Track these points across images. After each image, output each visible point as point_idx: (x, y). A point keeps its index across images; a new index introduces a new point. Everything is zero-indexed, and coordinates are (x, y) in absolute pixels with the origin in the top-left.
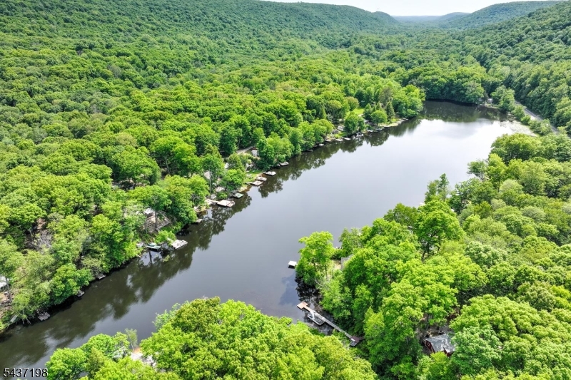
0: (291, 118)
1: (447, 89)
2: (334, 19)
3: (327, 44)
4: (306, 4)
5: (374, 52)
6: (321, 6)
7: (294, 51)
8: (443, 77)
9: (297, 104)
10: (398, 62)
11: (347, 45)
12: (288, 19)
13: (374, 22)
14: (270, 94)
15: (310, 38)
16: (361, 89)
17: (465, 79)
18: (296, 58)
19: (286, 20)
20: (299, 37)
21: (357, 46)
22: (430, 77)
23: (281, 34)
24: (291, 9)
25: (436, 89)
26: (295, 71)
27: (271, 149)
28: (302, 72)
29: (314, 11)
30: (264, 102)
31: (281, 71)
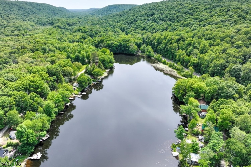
0: (40, 90)
1: (120, 47)
2: (39, 10)
3: (40, 23)
4: (21, 1)
5: (67, 27)
6: (30, 3)
7: (22, 29)
8: (116, 41)
9: (41, 76)
10: (83, 32)
11: (51, 24)
12: (11, 9)
13: (60, 12)
14: (15, 70)
15: (29, 20)
16: (77, 54)
17: (127, 42)
18: (24, 34)
19: (10, 10)
20: (22, 20)
21: (58, 24)
22: (109, 42)
23: (9, 18)
24: (13, 4)
25: (114, 48)
26: (28, 44)
27: (32, 134)
28: (33, 44)
29: (26, 5)
30: (12, 80)
31: (17, 45)
